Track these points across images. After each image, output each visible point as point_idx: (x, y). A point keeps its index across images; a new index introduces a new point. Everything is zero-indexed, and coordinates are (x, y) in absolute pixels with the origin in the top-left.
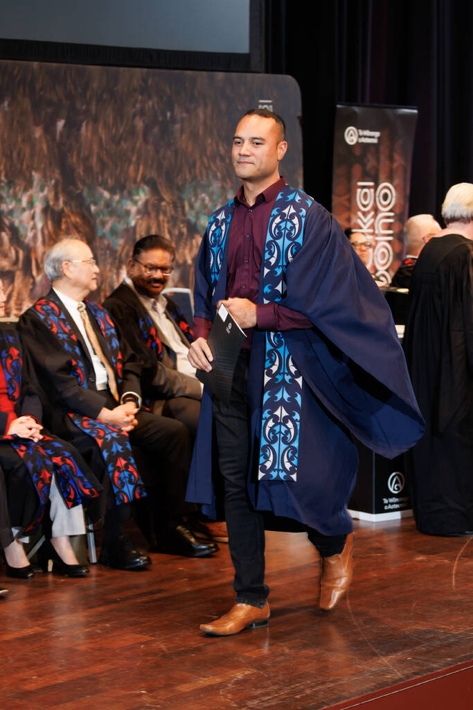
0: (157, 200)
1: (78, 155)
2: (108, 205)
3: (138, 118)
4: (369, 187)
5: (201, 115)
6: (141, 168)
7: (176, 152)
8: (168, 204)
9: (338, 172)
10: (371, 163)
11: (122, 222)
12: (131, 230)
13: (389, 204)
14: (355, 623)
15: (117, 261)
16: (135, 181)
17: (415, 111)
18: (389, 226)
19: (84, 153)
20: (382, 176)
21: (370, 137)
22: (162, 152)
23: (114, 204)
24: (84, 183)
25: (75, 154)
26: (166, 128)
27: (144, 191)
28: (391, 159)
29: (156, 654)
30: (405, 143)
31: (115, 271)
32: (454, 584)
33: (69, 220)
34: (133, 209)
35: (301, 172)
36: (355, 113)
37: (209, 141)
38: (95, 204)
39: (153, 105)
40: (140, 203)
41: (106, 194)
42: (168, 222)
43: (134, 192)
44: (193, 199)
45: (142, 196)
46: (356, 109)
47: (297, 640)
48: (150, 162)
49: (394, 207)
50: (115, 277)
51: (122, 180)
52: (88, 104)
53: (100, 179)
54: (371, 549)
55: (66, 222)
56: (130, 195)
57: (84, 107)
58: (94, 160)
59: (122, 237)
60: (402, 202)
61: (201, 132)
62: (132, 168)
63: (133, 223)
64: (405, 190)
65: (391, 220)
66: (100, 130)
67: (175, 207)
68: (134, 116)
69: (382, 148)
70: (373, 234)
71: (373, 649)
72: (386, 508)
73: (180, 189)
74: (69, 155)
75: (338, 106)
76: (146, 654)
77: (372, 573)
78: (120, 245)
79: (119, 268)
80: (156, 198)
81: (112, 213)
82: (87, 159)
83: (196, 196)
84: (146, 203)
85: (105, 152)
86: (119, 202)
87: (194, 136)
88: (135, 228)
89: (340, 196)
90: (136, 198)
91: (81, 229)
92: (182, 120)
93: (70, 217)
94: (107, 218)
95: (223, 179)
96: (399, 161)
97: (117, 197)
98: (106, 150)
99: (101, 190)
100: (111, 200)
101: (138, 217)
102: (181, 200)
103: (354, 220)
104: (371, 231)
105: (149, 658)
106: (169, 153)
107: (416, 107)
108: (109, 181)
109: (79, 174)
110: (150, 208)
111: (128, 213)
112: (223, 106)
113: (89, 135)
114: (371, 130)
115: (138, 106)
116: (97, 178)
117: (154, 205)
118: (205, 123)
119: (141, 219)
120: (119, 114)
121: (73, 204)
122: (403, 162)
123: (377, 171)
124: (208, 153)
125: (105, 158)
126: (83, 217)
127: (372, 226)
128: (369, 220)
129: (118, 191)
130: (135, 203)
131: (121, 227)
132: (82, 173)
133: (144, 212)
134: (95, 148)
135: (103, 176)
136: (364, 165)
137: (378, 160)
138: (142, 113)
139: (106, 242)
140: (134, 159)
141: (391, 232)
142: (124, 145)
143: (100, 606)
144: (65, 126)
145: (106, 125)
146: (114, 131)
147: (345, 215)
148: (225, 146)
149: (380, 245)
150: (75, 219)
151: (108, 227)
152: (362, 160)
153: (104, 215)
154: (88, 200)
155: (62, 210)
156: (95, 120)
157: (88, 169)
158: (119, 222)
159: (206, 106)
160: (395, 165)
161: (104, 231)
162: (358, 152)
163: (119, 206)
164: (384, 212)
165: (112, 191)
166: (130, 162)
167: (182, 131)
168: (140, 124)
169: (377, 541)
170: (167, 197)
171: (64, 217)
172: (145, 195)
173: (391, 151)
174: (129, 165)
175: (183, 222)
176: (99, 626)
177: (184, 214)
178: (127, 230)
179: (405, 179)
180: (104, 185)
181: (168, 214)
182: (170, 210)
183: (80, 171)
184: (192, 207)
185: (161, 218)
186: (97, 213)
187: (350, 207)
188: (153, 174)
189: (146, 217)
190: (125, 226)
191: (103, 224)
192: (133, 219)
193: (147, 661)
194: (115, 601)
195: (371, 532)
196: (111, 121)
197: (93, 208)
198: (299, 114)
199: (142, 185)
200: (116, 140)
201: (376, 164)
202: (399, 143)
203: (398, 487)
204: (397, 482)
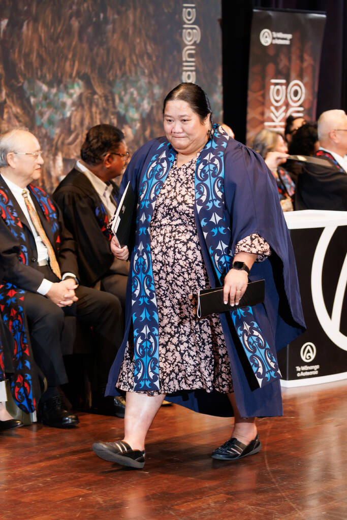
0: (91, 93)
1: (20, 52)
2: (46, 97)
3: (74, 19)
5: (131, 17)
6: (77, 64)
7: (108, 50)
8: (100, 97)
9: (253, 70)
10: (283, 62)
11: (59, 113)
12: (67, 121)
14: (273, 480)
15: (54, 148)
16: (71, 76)
17: (324, 16)
19: (25, 50)
20: (293, 74)
22: (95, 49)
23: (52, 96)
24: (25, 77)
25: (17, 51)
26: (99, 28)
27: (78, 85)
28: (302, 59)
29: (93, 507)
30: (315, 45)
31: (52, 157)
33: (10, 111)
34: (69, 102)
35: (220, 69)
36: (269, 17)
37: (138, 40)
38: (35, 96)
39: (88, 7)
40: (75, 96)
41: (45, 88)
42: (100, 114)
43: (69, 86)
44: (123, 93)
45: (77, 89)
46: (271, 13)
47: (222, 495)
48: (84, 59)
49: (304, 102)
50: (51, 162)
51: (59, 75)
52: (30, 6)
53: (39, 73)
55: (8, 112)
56: (66, 88)
57: (26, 8)
58: (34, 57)
59: (58, 127)
60: (310, 98)
61: (131, 32)
62: (68, 64)
63: (68, 114)
64: (313, 87)
66: (40, 29)
67: (107, 100)
68: (71, 18)
69: (294, 49)
71: (291, 503)
72: (298, 375)
73: (111, 84)
74: (11, 51)
75: (255, 10)
76: (85, 506)
77: (287, 434)
78: (56, 134)
79: (55, 155)
80: (90, 91)
81: (50, 105)
82: (27, 55)
83: (126, 90)
84: (80, 96)
85: (43, 49)
86: (56, 95)
87: (125, 36)
88: (70, 118)
89: (255, 92)
90: (71, 91)
91: (21, 119)
92: (114, 22)
93: (11, 108)
94: (45, 109)
95: (150, 75)
96: (308, 61)
97: (54, 91)
98: (45, 47)
99: (40, 83)
100: (49, 92)
101: (73, 108)
102: (112, 94)
103: (268, 114)
105: (88, 510)
106: (102, 51)
107: (324, 12)
108: (48, 76)
109: (21, 69)
110: (84, 101)
111: (64, 105)
112: (151, 9)
113: (30, 32)
114: (284, 32)
115: (74, 7)
116: (37, 73)
117: (87, 98)
118: (134, 24)
119: (76, 110)
120: (58, 15)
121: (15, 96)
122: (312, 62)
123: (289, 69)
124: (137, 51)
125: (44, 55)
126: (24, 108)
129: (55, 85)
130: (71, 96)
131: (58, 117)
132: (23, 68)
133: (79, 104)
134: (35, 45)
135: (41, 70)
136: (277, 64)
137: (290, 60)
138: (78, 14)
139: (44, 131)
140: (70, 56)
142: (61, 43)
143: (41, 461)
144: (8, 25)
145: (45, 26)
146: (52, 30)
147: (259, 109)
148: (152, 45)
150: (16, 110)
151: (46, 117)
152: (275, 60)
153: (42, 107)
154: (28, 93)
155: (5, 102)
156: (36, 20)
157: (29, 65)
158: (56, 113)
159: (135, 9)
160: (305, 65)
161: (42, 120)
162: (271, 52)
163: (56, 98)
165: (50, 85)
166: (66, 58)
167: (114, 31)
168: (75, 24)
169: (290, 405)
170: (99, 91)
171: (6, 107)
172: (80, 88)
173: (302, 51)
174: (65, 62)
175: (113, 114)
176: (41, 480)
177: (114, 107)
178: (63, 120)
179: (314, 77)
180: (43, 79)
181: (100, 106)
182: (101, 102)
183: (22, 66)
184: (121, 100)
185: (94, 109)
186: (37, 105)
187: (264, 102)
188: (87, 70)
189: (80, 109)
190: (61, 117)
191: (42, 114)
192: (69, 111)
193: (86, 512)
194: (54, 457)
195: (285, 396)
196: (49, 21)
197: (32, 100)
198: (220, 16)
199: (77, 79)
200: (54, 39)
201: (287, 64)
202: (309, 45)
203: (309, 356)
204: (308, 352)
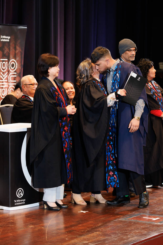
4: (5, 61)
10: (6, 50)
13: (15, 68)
17: (26, 27)
18: (14, 79)
20: (11, 56)
21: (6, 39)
28: (15, 49)
30: (22, 41)
32: (46, 238)
49: (17, 70)
54: (9, 223)
60: (20, 68)
64: (21, 62)
65: (16, 76)
69: (11, 44)
70: (8, 82)
72: (15, 204)
77: (10, 234)
96: (18, 49)
104: (7, 80)
107: (26, 25)
114: (6, 36)
122: (21, 50)
123: (9, 54)
127: (7, 79)
128: (5, 76)
136: (3, 51)
137: (9, 49)
141: (15, 81)
149: (10, 87)
152: (2, 49)
160: (17, 51)
164: (12, 72)
169: (12, 219)
173: (15, 45)
179: (21, 58)
195: (9, 215)
201: (8, 51)
202: (19, 41)
203: (21, 195)
204: (20, 193)
